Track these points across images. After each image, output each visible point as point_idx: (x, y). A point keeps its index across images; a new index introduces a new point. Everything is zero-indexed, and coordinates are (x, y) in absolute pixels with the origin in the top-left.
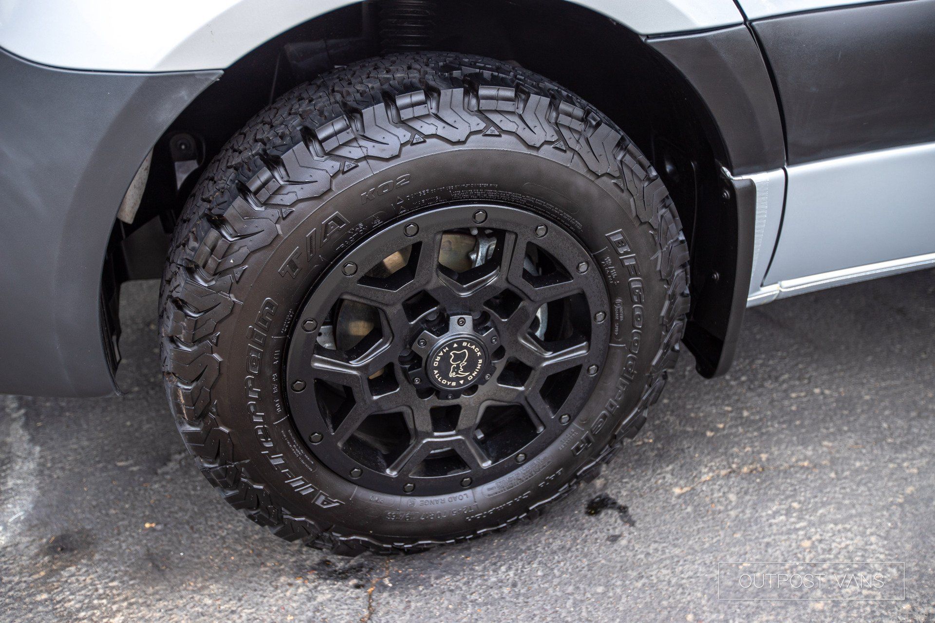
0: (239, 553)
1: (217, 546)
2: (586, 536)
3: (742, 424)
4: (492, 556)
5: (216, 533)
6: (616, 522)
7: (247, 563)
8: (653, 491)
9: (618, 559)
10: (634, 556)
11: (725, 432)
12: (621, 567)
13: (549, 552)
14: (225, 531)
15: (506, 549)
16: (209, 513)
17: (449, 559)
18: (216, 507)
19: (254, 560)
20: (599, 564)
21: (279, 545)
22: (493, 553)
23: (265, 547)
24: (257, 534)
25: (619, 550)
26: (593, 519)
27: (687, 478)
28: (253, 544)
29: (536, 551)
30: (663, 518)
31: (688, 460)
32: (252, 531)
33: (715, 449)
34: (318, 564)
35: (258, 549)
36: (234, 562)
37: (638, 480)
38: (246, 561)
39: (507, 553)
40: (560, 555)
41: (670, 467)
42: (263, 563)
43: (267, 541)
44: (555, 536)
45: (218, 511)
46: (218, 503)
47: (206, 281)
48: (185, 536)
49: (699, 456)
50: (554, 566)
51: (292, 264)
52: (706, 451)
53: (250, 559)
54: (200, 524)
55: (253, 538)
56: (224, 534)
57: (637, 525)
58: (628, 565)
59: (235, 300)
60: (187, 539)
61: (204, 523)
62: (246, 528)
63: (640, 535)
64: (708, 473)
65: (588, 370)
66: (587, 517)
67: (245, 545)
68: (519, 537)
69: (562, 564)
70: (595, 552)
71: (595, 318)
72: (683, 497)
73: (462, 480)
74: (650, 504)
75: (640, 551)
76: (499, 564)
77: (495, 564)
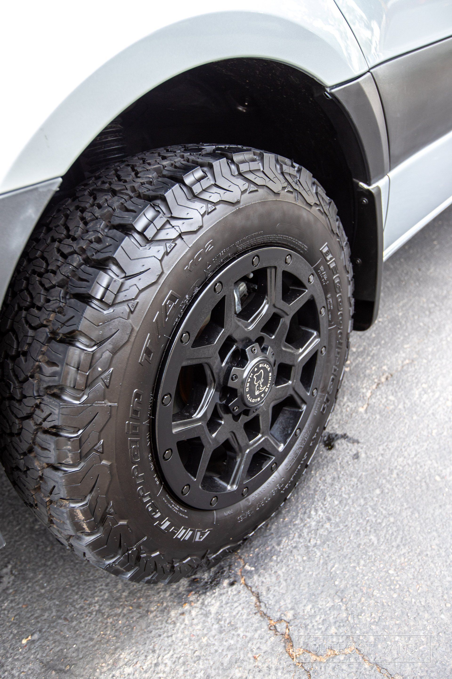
0: (122, 615)
1: (99, 620)
2: (340, 463)
3: (358, 356)
4: (299, 509)
5: (90, 610)
6: (348, 446)
7: (135, 618)
8: (350, 416)
9: (370, 467)
10: (376, 460)
11: (354, 364)
12: (376, 471)
13: (329, 486)
14: (96, 605)
15: (303, 499)
16: (70, 598)
17: (274, 527)
18: (73, 591)
19: (139, 613)
20: (364, 477)
21: (147, 589)
22: (297, 507)
23: (139, 598)
24: (124, 591)
25: (365, 461)
26: (333, 451)
27: (360, 400)
28: (127, 601)
29: (322, 490)
30: (370, 429)
31: (351, 389)
32: (118, 592)
33: (358, 376)
34: (190, 585)
35: (134, 603)
36: (124, 625)
37: (336, 415)
38: (133, 618)
39: (306, 501)
40: (337, 484)
41: (346, 399)
42: (148, 611)
43: (136, 592)
44: (324, 474)
45: (77, 593)
46: (71, 586)
47: (78, 399)
48: (65, 630)
49: (354, 384)
50: (340, 493)
51: (148, 352)
52: (355, 380)
53: (135, 614)
54: (71, 612)
55: (123, 596)
56: (97, 607)
57: (360, 440)
58: (378, 467)
59: (110, 404)
60: (69, 629)
61: (73, 609)
62: (111, 592)
63: (367, 446)
64: (367, 391)
65: (321, 352)
66: (330, 452)
67: (121, 605)
68: (304, 487)
69: (343, 489)
70: (354, 471)
71: (321, 313)
72: (368, 411)
73: (272, 467)
74: (356, 425)
75: (376, 455)
76: (307, 511)
77: (305, 513)
